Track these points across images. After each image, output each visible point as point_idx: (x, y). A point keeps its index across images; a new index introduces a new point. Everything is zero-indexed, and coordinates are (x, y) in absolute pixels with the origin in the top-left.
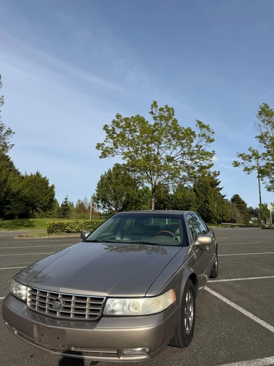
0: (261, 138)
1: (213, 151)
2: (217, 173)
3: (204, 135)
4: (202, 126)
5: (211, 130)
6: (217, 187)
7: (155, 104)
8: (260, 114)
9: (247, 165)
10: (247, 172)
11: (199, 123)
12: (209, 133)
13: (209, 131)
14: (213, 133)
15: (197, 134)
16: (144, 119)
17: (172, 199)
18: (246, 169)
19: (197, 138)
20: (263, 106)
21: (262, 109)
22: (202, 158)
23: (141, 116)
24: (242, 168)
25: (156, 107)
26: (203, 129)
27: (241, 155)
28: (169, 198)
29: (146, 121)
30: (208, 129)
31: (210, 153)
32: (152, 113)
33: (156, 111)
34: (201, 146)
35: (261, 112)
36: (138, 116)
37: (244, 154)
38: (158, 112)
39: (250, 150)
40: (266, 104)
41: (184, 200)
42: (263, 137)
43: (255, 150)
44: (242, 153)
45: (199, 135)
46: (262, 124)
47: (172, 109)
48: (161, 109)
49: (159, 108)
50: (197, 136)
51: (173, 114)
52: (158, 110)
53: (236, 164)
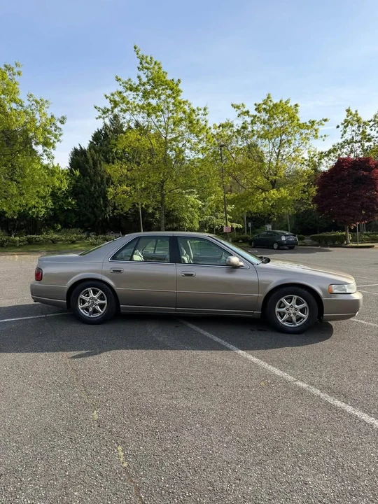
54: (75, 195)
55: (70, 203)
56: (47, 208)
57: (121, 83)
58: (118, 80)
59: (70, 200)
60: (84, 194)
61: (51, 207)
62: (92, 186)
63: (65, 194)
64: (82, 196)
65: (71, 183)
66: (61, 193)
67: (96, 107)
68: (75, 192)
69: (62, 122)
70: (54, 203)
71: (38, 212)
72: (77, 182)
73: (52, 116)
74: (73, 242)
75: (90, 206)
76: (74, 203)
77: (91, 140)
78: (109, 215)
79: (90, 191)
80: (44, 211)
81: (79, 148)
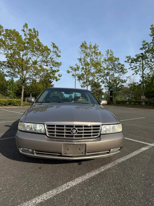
0: (80, 60)
1: (60, 62)
2: (60, 75)
3: (55, 52)
4: (54, 47)
5: (59, 50)
6: (51, 84)
7: (26, 25)
8: (81, 46)
9: (73, 73)
10: (73, 77)
11: (54, 44)
12: (58, 51)
13: (58, 50)
14: (60, 52)
15: (52, 51)
16: (19, 34)
17: (29, 89)
18: (73, 75)
19: (52, 53)
20: (83, 42)
21: (83, 44)
22: (55, 65)
23: (16, 31)
24: (71, 74)
25: (27, 27)
26: (55, 48)
27: (71, 67)
28: (27, 88)
29: (20, 35)
30: (58, 49)
31: (59, 63)
32: (23, 30)
33: (27, 30)
34: (53, 59)
35: (82, 46)
36: (14, 30)
37: (73, 67)
38: (28, 31)
39: (76, 65)
40: (85, 42)
41: (37, 90)
42: (81, 60)
43: (78, 65)
44: (72, 66)
45: (53, 51)
46: (81, 52)
47: (37, 32)
48: (30, 30)
49: (29, 28)
50: (52, 52)
51: (38, 35)
52: (28, 30)
53: (68, 72)
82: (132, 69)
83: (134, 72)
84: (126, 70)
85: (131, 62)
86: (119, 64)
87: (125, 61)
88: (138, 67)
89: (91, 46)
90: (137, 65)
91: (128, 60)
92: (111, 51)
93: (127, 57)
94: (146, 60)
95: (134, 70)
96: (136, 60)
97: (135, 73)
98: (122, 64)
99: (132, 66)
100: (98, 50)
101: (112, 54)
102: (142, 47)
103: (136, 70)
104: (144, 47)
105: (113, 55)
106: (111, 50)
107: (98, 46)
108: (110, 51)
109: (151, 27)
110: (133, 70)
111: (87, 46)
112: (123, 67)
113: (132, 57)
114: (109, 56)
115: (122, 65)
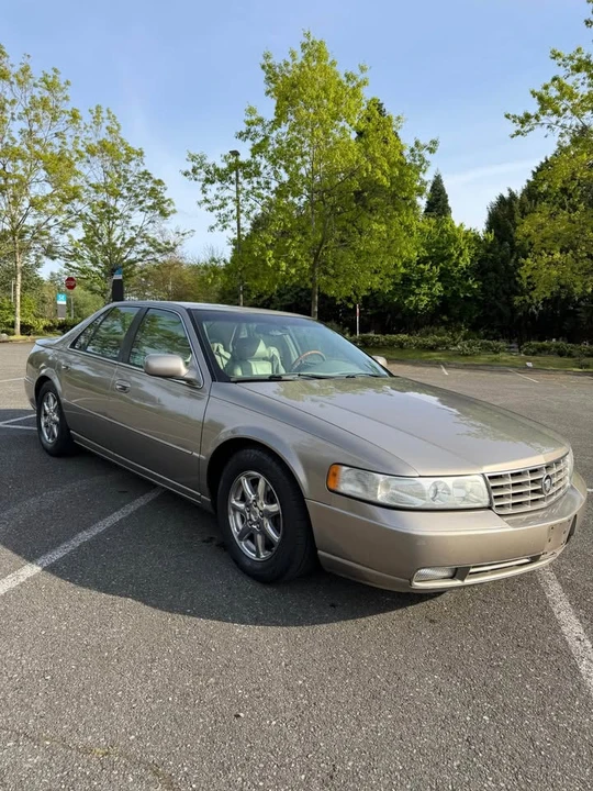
54: (483, 274)
55: (469, 288)
56: (433, 296)
57: (560, 60)
58: (555, 55)
59: (470, 282)
60: (497, 272)
61: (438, 294)
62: (511, 257)
63: (464, 273)
64: (492, 275)
65: (476, 255)
66: (459, 271)
67: (507, 116)
68: (481, 268)
69: (432, 151)
70: (446, 288)
71: (417, 301)
72: (488, 251)
73: (417, 144)
74: (432, 349)
75: (504, 292)
76: (476, 286)
77: (531, 179)
78: (537, 308)
79: (507, 267)
80: (426, 300)
81: (506, 195)
82: (207, 205)
83: (215, 221)
84: (169, 205)
85: (207, 181)
86: (146, 175)
87: (184, 170)
88: (229, 202)
89: (25, 71)
90: (227, 193)
91: (194, 171)
92: (112, 118)
93: (193, 158)
94: (255, 179)
95: (216, 212)
96: (222, 176)
97: (221, 226)
98: (157, 179)
99: (210, 196)
100: (66, 98)
101: (116, 128)
102: (244, 128)
103: (222, 211)
104: (248, 132)
105: (117, 132)
106: (109, 112)
107: (68, 83)
108: (105, 115)
109: (263, 62)
110: (212, 210)
111: (9, 68)
112: (158, 188)
113: (209, 161)
114: (103, 134)
115: (155, 182)
